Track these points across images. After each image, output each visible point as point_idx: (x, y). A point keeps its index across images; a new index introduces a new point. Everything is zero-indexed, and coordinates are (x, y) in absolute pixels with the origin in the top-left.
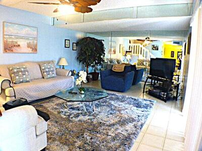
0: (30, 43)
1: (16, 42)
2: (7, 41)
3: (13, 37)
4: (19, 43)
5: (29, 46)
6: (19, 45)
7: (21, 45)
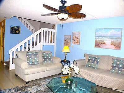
0: (114, 41)
1: (103, 41)
2: (97, 40)
3: (101, 37)
4: (104, 41)
5: (113, 44)
6: (105, 43)
7: (106, 43)
